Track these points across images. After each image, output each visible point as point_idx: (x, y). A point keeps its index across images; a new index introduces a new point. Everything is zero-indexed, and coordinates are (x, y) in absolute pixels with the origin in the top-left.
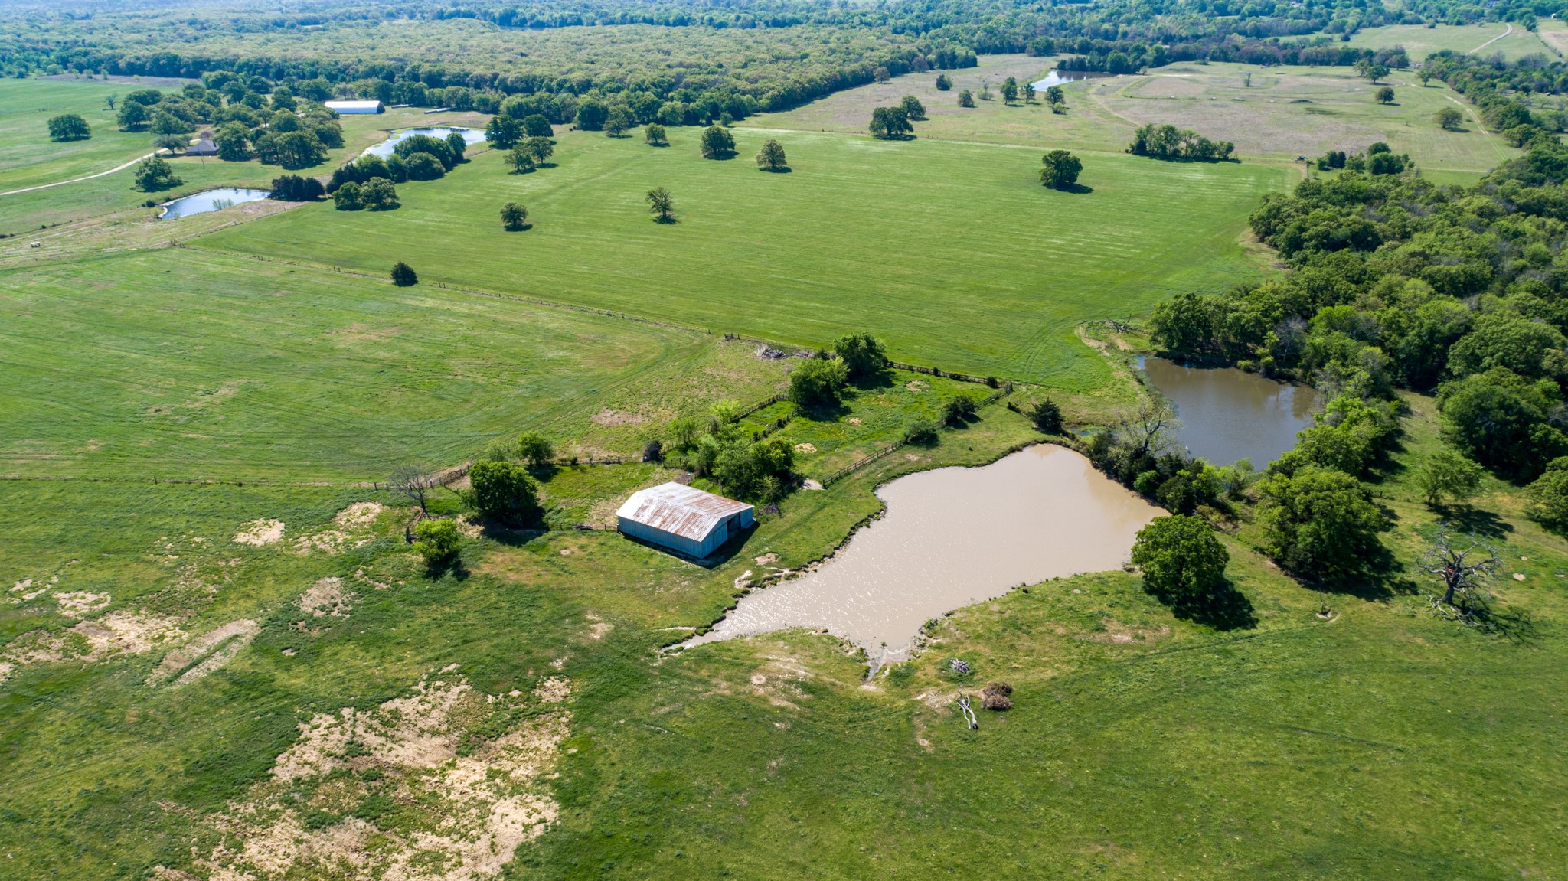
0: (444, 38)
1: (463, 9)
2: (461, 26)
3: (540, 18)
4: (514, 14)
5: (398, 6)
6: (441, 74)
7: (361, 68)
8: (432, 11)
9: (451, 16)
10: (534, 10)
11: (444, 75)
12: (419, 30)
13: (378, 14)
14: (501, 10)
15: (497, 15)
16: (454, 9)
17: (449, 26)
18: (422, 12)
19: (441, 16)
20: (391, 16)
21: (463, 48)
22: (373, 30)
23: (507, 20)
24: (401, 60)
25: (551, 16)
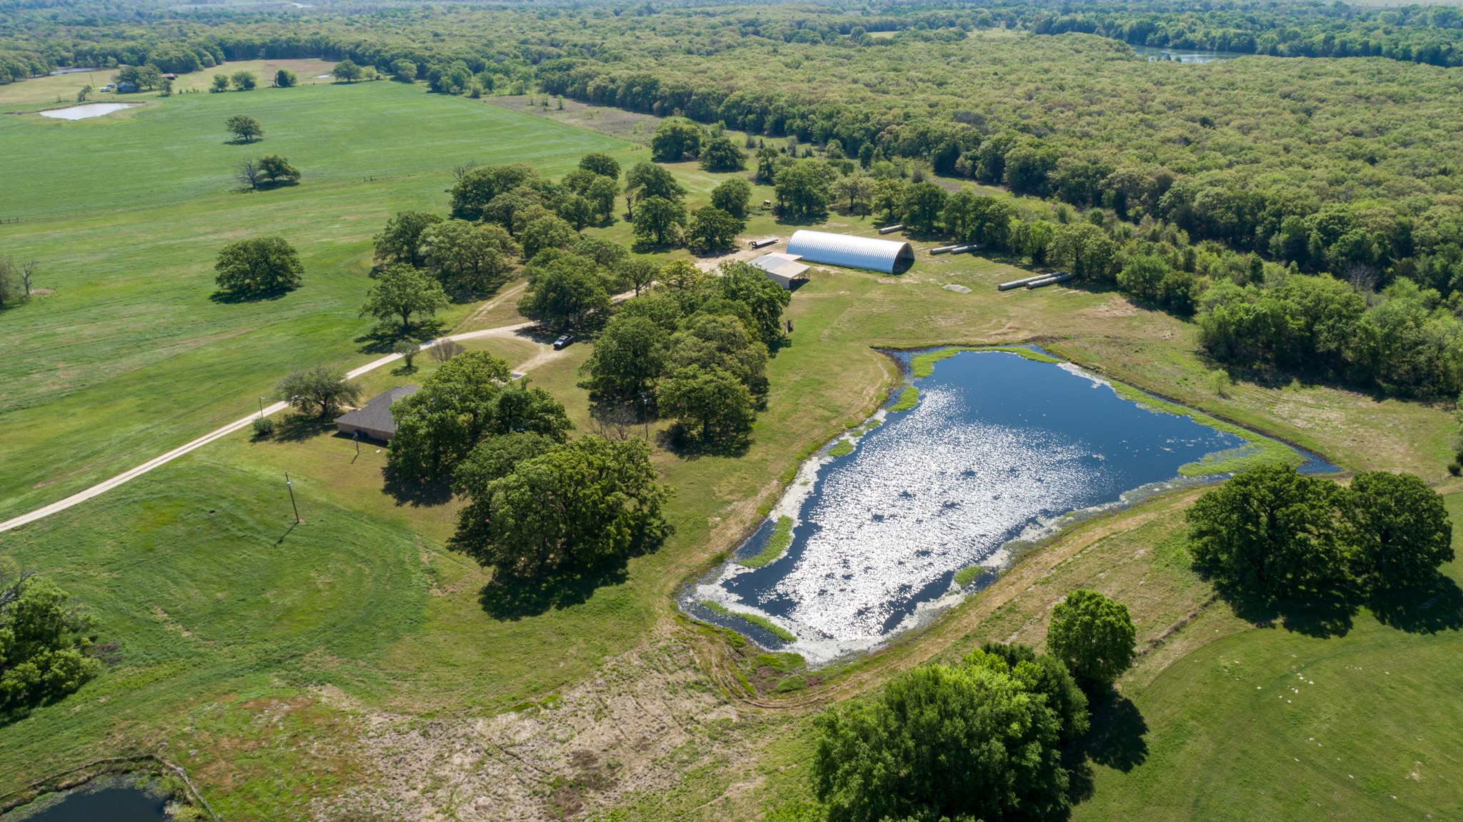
0: (1056, 67)
1: (1080, 17)
2: (1080, 47)
3: (1190, 36)
4: (1152, 29)
5: (997, 11)
6: (1049, 163)
7: (905, 133)
8: (1038, 19)
9: (1062, 29)
10: (1181, 25)
11: (1054, 168)
12: (1018, 52)
13: (968, 20)
14: (1134, 22)
15: (1126, 29)
16: (1066, 18)
17: (1061, 46)
18: (1025, 21)
19: (1049, 28)
20: (985, 24)
21: (1091, 96)
22: (952, 48)
23: (1140, 37)
24: (977, 121)
25: (1206, 35)
